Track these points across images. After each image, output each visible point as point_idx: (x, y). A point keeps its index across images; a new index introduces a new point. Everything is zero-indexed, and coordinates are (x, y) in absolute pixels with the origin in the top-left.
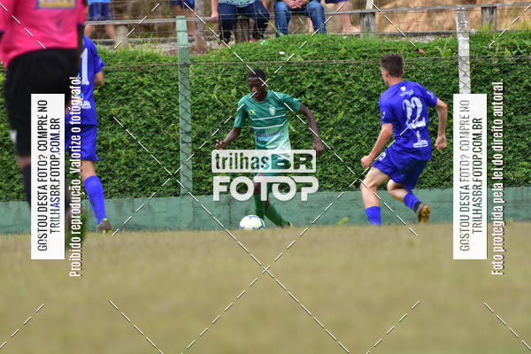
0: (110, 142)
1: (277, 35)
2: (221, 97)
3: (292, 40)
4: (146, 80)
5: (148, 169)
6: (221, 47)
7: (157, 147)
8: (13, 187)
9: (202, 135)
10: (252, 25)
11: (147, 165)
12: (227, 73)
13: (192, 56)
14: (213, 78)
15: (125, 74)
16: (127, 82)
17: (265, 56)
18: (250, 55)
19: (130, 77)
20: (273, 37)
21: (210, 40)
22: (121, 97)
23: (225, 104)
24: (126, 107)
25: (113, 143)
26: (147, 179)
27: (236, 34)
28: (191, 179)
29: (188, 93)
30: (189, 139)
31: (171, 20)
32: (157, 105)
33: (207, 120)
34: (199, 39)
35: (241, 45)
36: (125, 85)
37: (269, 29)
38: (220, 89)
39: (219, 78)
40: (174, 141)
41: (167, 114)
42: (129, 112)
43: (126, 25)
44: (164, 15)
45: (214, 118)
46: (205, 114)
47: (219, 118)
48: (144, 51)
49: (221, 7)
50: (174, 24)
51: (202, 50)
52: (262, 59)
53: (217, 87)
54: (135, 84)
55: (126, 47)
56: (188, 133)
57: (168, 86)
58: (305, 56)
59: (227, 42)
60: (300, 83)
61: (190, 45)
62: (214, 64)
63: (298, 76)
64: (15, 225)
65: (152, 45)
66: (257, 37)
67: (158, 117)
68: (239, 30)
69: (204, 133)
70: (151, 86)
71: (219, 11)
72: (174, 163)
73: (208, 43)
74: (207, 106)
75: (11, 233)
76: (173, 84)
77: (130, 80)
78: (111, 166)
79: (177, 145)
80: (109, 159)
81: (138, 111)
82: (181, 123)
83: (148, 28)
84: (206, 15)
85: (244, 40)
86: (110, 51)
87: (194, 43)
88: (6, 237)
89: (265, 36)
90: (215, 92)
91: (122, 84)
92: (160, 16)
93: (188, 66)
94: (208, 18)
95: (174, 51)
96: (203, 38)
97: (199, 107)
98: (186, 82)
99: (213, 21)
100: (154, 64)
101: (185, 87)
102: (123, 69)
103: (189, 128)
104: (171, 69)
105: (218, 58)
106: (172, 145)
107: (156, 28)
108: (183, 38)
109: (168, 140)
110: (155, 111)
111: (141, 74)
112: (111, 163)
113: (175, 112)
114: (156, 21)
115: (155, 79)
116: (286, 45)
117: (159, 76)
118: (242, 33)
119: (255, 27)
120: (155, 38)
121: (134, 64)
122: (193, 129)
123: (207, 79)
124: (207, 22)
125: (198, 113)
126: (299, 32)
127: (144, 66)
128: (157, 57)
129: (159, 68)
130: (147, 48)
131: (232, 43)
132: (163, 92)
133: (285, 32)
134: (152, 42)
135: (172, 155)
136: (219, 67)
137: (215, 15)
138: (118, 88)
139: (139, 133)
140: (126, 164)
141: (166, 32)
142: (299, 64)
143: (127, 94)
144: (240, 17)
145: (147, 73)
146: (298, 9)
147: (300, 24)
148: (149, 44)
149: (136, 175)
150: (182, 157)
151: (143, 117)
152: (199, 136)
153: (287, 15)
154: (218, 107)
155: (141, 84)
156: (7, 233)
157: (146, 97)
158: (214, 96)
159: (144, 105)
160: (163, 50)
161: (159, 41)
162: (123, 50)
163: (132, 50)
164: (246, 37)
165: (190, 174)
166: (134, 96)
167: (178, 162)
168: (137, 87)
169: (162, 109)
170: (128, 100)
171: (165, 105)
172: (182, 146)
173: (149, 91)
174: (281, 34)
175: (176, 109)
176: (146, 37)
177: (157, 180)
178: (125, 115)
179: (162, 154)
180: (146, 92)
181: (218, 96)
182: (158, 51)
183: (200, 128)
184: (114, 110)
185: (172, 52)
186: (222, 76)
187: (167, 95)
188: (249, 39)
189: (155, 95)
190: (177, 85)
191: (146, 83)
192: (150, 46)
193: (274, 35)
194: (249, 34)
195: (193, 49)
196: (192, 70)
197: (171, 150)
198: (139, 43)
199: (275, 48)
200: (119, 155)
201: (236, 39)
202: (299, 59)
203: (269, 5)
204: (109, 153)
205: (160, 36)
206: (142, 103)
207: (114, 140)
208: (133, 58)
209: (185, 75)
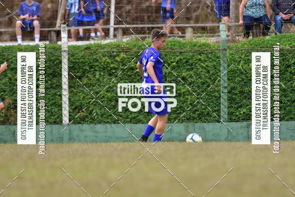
0: (182, 92)
1: (276, 34)
2: (244, 68)
3: (284, 37)
4: (202, 57)
5: (203, 107)
6: (245, 40)
7: (208, 95)
8: (128, 116)
9: (233, 88)
10: (262, 28)
11: (203, 104)
12: (247, 54)
13: (228, 45)
14: (240, 57)
15: (191, 54)
16: (192, 59)
17: (269, 46)
18: (260, 44)
19: (194, 55)
20: (273, 35)
21: (238, 36)
22: (188, 67)
23: (246, 71)
24: (191, 72)
25: (183, 92)
26: (203, 113)
27: (253, 33)
28: (227, 113)
29: (226, 65)
30: (226, 91)
31: (217, 25)
32: (208, 72)
33: (236, 80)
34: (232, 35)
35: (256, 39)
36: (191, 60)
37: (271, 30)
38: (244, 63)
39: (243, 57)
40: (218, 92)
41: (214, 76)
42: (193, 75)
43: (192, 27)
44: (213, 22)
45: (240, 79)
46: (235, 77)
47: (243, 79)
48: (202, 41)
49: (245, 17)
50: (219, 27)
51: (234, 41)
52: (267, 47)
53: (242, 62)
54: (196, 60)
55: (191, 39)
56: (225, 87)
57: (215, 61)
58: (291, 45)
59: (248, 37)
60: (288, 61)
61: (227, 38)
62: (240, 49)
63: (287, 57)
64: (129, 137)
65: (206, 39)
66: (264, 34)
67: (209, 78)
68: (255, 31)
69: (234, 88)
70: (205, 61)
71: (244, 20)
72: (217, 104)
73: (237, 38)
74: (236, 73)
75: (127, 141)
76: (217, 60)
77: (193, 57)
78: (182, 105)
79: (219, 94)
80: (181, 101)
81: (198, 75)
82: (222, 82)
83: (204, 29)
84: (236, 22)
85: (257, 36)
86: (183, 41)
87: (230, 38)
88: (124, 143)
89: (269, 34)
90: (241, 65)
91: (189, 59)
92: (211, 22)
93: (226, 50)
94: (238, 24)
95: (218, 41)
96: (234, 35)
97: (232, 73)
98: (225, 59)
99: (240, 26)
100: (207, 48)
101: (224, 62)
102: (190, 51)
103: (226, 85)
104: (216, 52)
105: (243, 46)
106: (217, 94)
107: (208, 28)
108: (223, 34)
109: (214, 91)
110: (207, 75)
111: (200, 54)
112: (183, 104)
113: (218, 76)
114: (209, 25)
115: (208, 57)
116: (281, 39)
117: (210, 56)
118: (256, 32)
119: (263, 29)
120: (207, 35)
121: (196, 48)
122: (228, 85)
123: (236, 57)
124: (237, 26)
125: (231, 76)
126: (288, 32)
127: (202, 50)
128: (208, 45)
129: (210, 51)
130: (203, 40)
131: (251, 38)
132: (212, 64)
133: (280, 32)
134: (206, 36)
135: (217, 100)
136: (243, 51)
137: (241, 22)
138: (187, 62)
139: (198, 87)
140: (191, 104)
141: (214, 31)
142: (288, 50)
143: (192, 65)
144: (256, 23)
145: (203, 54)
146: (287, 20)
147: (288, 28)
148: (204, 37)
149: (196, 110)
150: (222, 100)
151: (201, 78)
152: (231, 89)
153: (282, 23)
154: (242, 73)
155: (200, 60)
156: (124, 141)
157: (202, 67)
158: (240, 67)
159: (201, 71)
160: (212, 41)
161: (210, 36)
162: (190, 41)
163: (195, 40)
164: (259, 35)
165: (226, 110)
166: (196, 67)
167: (220, 103)
168: (197, 61)
169: (211, 73)
170: (192, 68)
171: (213, 72)
172: (222, 94)
173: (204, 64)
174: (278, 33)
175: (219, 74)
176: (203, 33)
177: (208, 113)
178: (191, 77)
179: (210, 99)
180: (202, 64)
181: (242, 67)
182: (209, 41)
183: (232, 85)
184: (184, 74)
185: (217, 42)
186: (245, 56)
187: (214, 66)
188: (260, 36)
189: (207, 66)
190: (220, 61)
191: (203, 59)
192: (205, 39)
193: (274, 34)
194: (260, 33)
195: (228, 41)
196: (228, 52)
197: (216, 97)
198: (199, 37)
199: (274, 41)
200: (187, 99)
201: (253, 35)
202: (288, 47)
203: (271, 17)
204: (182, 98)
205: (211, 33)
206: (200, 70)
207: (184, 90)
208: (195, 45)
209: (225, 55)
